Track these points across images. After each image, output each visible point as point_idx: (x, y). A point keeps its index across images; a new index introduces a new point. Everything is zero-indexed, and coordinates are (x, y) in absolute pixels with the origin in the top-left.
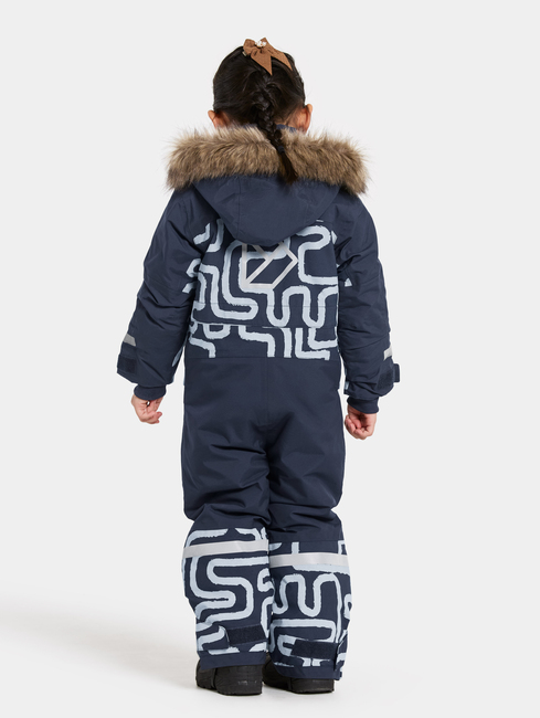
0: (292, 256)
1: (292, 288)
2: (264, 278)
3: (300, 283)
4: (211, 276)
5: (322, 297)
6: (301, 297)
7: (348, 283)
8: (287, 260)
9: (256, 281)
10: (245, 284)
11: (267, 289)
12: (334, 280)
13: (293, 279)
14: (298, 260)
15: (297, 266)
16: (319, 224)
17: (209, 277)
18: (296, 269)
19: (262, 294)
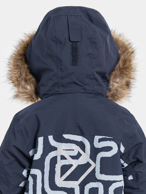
0: (91, 162)
1: (91, 183)
2: (73, 177)
3: (96, 180)
4: (36, 176)
5: (112, 189)
6: (97, 189)
7: (131, 178)
8: (88, 165)
9: (67, 179)
10: (60, 181)
11: (75, 185)
12: (121, 177)
13: (92, 178)
14: (96, 166)
15: (94, 169)
16: (110, 140)
17: (35, 177)
18: (94, 171)
19: (71, 188)
